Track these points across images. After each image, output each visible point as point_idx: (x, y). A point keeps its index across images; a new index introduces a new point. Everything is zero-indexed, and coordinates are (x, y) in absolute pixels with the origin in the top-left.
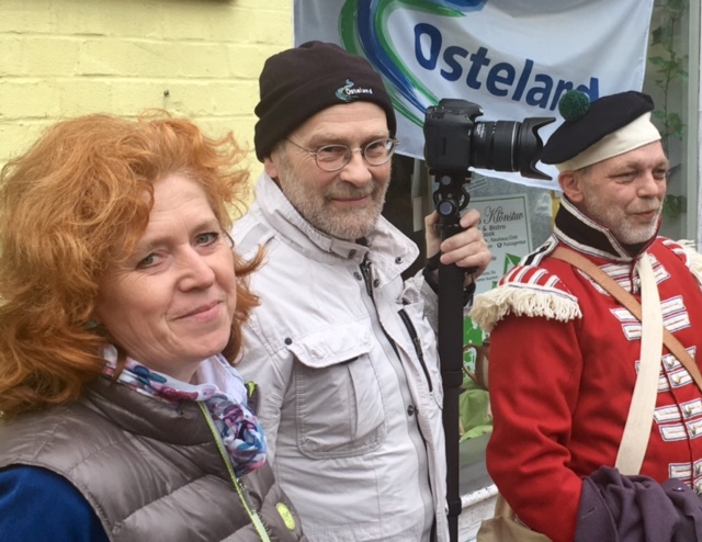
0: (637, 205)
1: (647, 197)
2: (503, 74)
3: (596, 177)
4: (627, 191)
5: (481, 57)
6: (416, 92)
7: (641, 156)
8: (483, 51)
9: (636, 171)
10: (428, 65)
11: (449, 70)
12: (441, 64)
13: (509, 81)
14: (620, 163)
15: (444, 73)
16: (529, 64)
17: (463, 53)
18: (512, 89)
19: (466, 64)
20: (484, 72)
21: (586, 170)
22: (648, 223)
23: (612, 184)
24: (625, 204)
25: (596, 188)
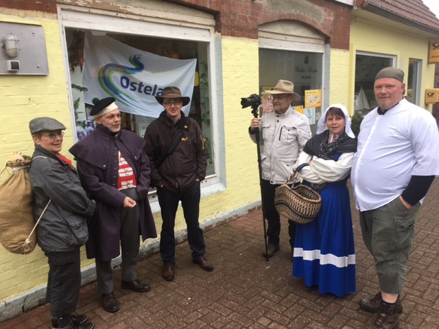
0: (114, 124)
1: (116, 122)
2: (148, 89)
3: (104, 118)
4: (111, 121)
5: (141, 84)
6: (121, 95)
7: (113, 113)
8: (141, 83)
9: (113, 116)
10: (126, 87)
11: (132, 88)
12: (130, 87)
13: (151, 90)
14: (109, 115)
15: (131, 89)
16: (156, 86)
17: (136, 84)
18: (152, 93)
19: (137, 86)
20: (143, 89)
21: (101, 117)
22: (117, 127)
23: (107, 120)
24: (111, 124)
25: (104, 121)
